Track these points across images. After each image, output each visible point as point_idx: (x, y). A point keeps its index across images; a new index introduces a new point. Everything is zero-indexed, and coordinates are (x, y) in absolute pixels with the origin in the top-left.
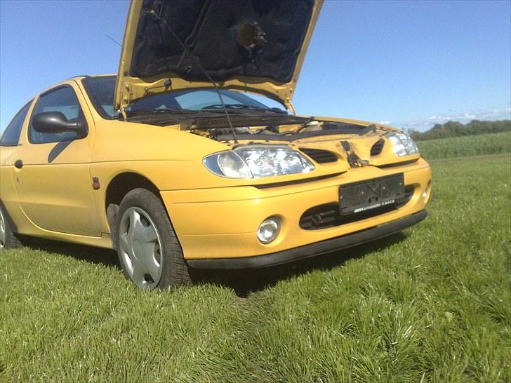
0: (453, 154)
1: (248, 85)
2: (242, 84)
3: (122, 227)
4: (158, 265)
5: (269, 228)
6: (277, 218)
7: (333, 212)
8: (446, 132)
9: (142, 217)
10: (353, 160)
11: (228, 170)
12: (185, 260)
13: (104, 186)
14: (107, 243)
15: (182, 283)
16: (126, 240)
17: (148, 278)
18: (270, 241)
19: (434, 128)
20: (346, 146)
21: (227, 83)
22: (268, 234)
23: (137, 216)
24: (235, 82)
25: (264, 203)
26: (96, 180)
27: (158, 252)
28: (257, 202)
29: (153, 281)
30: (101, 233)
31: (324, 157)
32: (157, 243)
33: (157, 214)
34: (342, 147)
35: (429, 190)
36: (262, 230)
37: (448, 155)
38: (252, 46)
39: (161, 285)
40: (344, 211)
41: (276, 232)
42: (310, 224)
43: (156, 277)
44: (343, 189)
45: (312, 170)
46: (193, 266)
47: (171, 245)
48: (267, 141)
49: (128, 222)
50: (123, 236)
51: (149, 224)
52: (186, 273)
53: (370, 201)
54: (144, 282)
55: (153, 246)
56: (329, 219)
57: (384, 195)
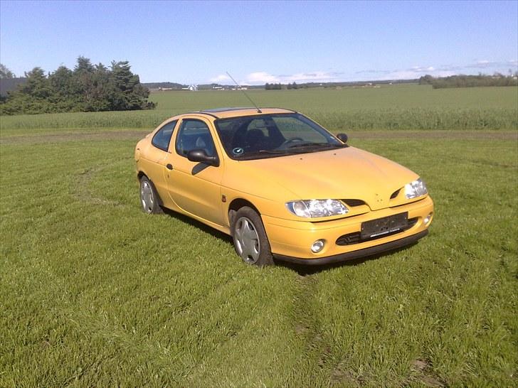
3: (237, 226)
4: (257, 252)
5: (319, 245)
6: (323, 240)
7: (358, 235)
9: (249, 224)
11: (298, 211)
12: (272, 254)
13: (229, 201)
14: (228, 232)
15: (269, 264)
16: (239, 233)
17: (250, 257)
18: (318, 251)
22: (317, 248)
23: (247, 223)
25: (315, 231)
26: (224, 197)
27: (258, 245)
28: (313, 231)
29: (253, 260)
30: (224, 225)
32: (257, 240)
33: (258, 226)
35: (432, 218)
36: (315, 245)
39: (258, 263)
40: (364, 236)
41: (321, 248)
42: (342, 242)
43: (256, 258)
44: (364, 225)
45: (346, 212)
46: (276, 257)
47: (265, 244)
49: (241, 224)
50: (238, 230)
51: (253, 229)
52: (272, 259)
53: (382, 229)
54: (248, 259)
55: (255, 241)
56: (355, 240)
57: (393, 226)
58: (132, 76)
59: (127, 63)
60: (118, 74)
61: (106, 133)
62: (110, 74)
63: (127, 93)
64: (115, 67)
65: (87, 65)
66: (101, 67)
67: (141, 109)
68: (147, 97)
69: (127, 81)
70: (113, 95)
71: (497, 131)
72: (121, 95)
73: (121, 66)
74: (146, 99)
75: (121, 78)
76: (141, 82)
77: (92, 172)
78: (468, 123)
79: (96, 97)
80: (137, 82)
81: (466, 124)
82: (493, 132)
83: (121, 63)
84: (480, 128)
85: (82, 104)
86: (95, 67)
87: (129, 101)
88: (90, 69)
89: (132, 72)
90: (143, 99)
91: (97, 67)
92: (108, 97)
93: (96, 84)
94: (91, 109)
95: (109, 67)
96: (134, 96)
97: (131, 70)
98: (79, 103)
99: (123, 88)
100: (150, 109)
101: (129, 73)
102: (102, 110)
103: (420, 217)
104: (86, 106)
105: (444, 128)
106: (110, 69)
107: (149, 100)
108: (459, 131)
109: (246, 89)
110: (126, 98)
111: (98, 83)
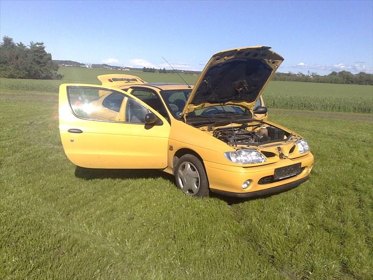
0: (337, 108)
1: (235, 103)
2: (233, 103)
3: (180, 168)
4: (196, 187)
5: (246, 183)
6: (250, 180)
7: (271, 178)
8: (339, 78)
9: (191, 166)
10: (281, 156)
11: (233, 159)
12: (209, 189)
13: (175, 150)
14: (171, 172)
15: (206, 196)
16: (181, 173)
17: (191, 191)
18: (246, 188)
19: (331, 74)
20: (279, 149)
21: (226, 103)
22: (246, 185)
23: (189, 166)
24: (230, 103)
25: (244, 174)
26: (171, 147)
27: (198, 182)
29: (193, 192)
31: (269, 155)
32: (198, 178)
33: (200, 168)
34: (277, 150)
35: (312, 167)
36: (244, 184)
37: (334, 109)
38: (241, 89)
39: (198, 195)
40: (275, 178)
41: (248, 185)
42: (261, 182)
43: (195, 192)
44: (276, 170)
45: (265, 161)
48: (248, 146)
49: (184, 167)
50: (180, 171)
51: (195, 170)
52: (208, 192)
54: (188, 192)
55: (196, 179)
56: (268, 181)
57: (292, 172)
58: (46, 54)
59: (42, 44)
60: (35, 51)
61: (33, 95)
62: (28, 51)
63: (41, 66)
64: (33, 46)
65: (10, 43)
66: (21, 45)
67: (52, 79)
68: (57, 71)
69: (41, 57)
70: (30, 67)
71: (313, 111)
72: (37, 67)
73: (38, 46)
74: (55, 72)
75: (37, 55)
76: (53, 59)
77: (35, 124)
78: (294, 105)
79: (17, 68)
80: (50, 58)
81: (292, 106)
82: (311, 111)
83: (38, 44)
84: (301, 108)
85: (5, 72)
86: (17, 45)
87: (43, 72)
88: (13, 46)
89: (46, 51)
90: (53, 72)
91: (18, 45)
92: (27, 68)
93: (17, 58)
94: (12, 77)
95: (27, 45)
96: (46, 69)
97: (45, 49)
98: (3, 71)
99: (39, 63)
100: (58, 79)
101: (44, 52)
102: (22, 78)
103: (307, 167)
104: (8, 73)
105: (277, 107)
106: (29, 48)
107: (58, 73)
108: (287, 110)
109: (128, 70)
110: (41, 70)
111: (19, 57)
